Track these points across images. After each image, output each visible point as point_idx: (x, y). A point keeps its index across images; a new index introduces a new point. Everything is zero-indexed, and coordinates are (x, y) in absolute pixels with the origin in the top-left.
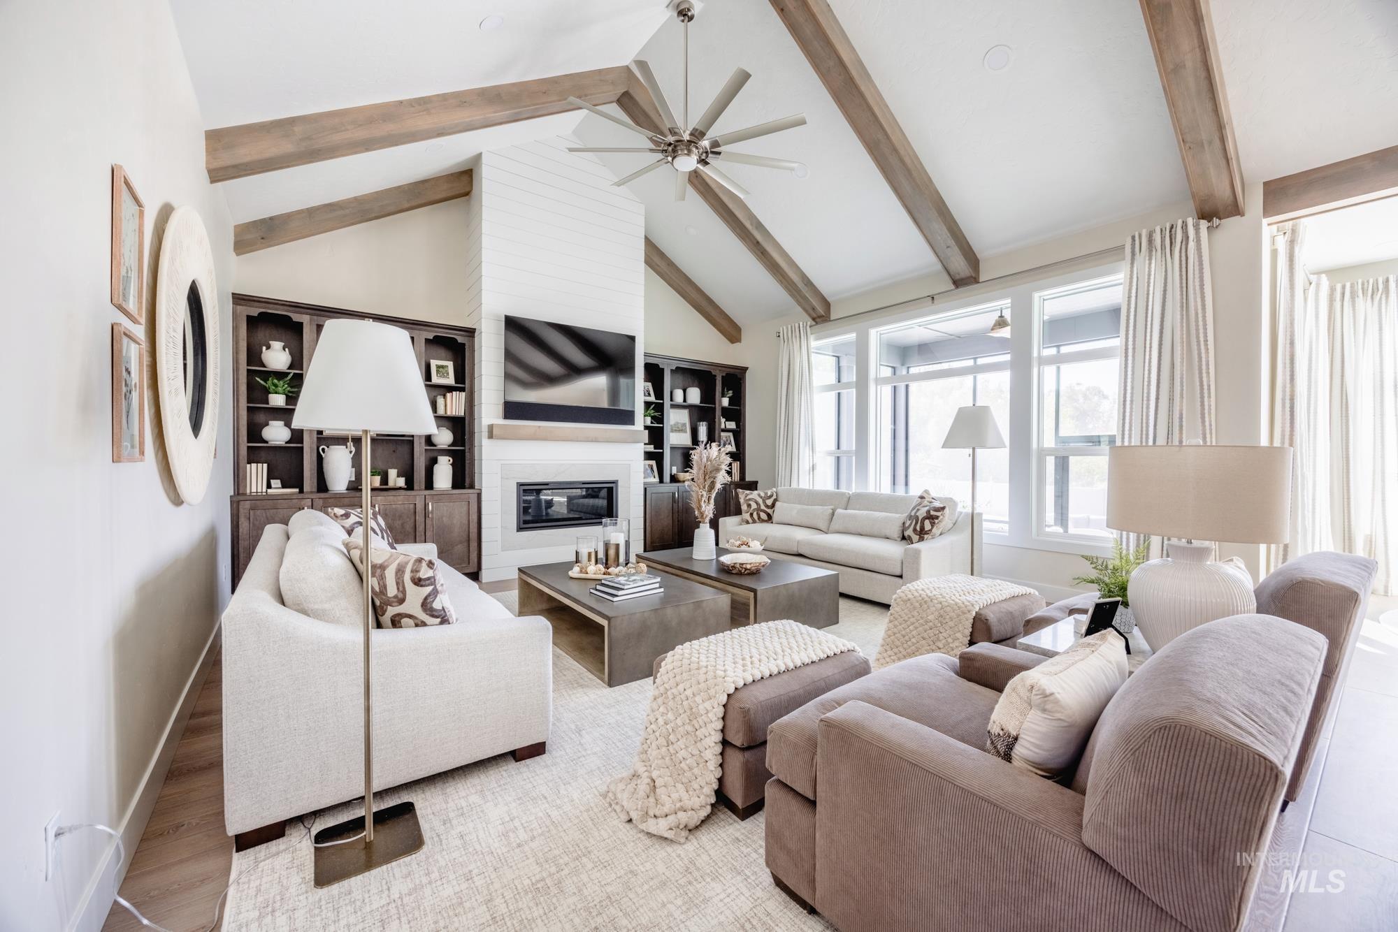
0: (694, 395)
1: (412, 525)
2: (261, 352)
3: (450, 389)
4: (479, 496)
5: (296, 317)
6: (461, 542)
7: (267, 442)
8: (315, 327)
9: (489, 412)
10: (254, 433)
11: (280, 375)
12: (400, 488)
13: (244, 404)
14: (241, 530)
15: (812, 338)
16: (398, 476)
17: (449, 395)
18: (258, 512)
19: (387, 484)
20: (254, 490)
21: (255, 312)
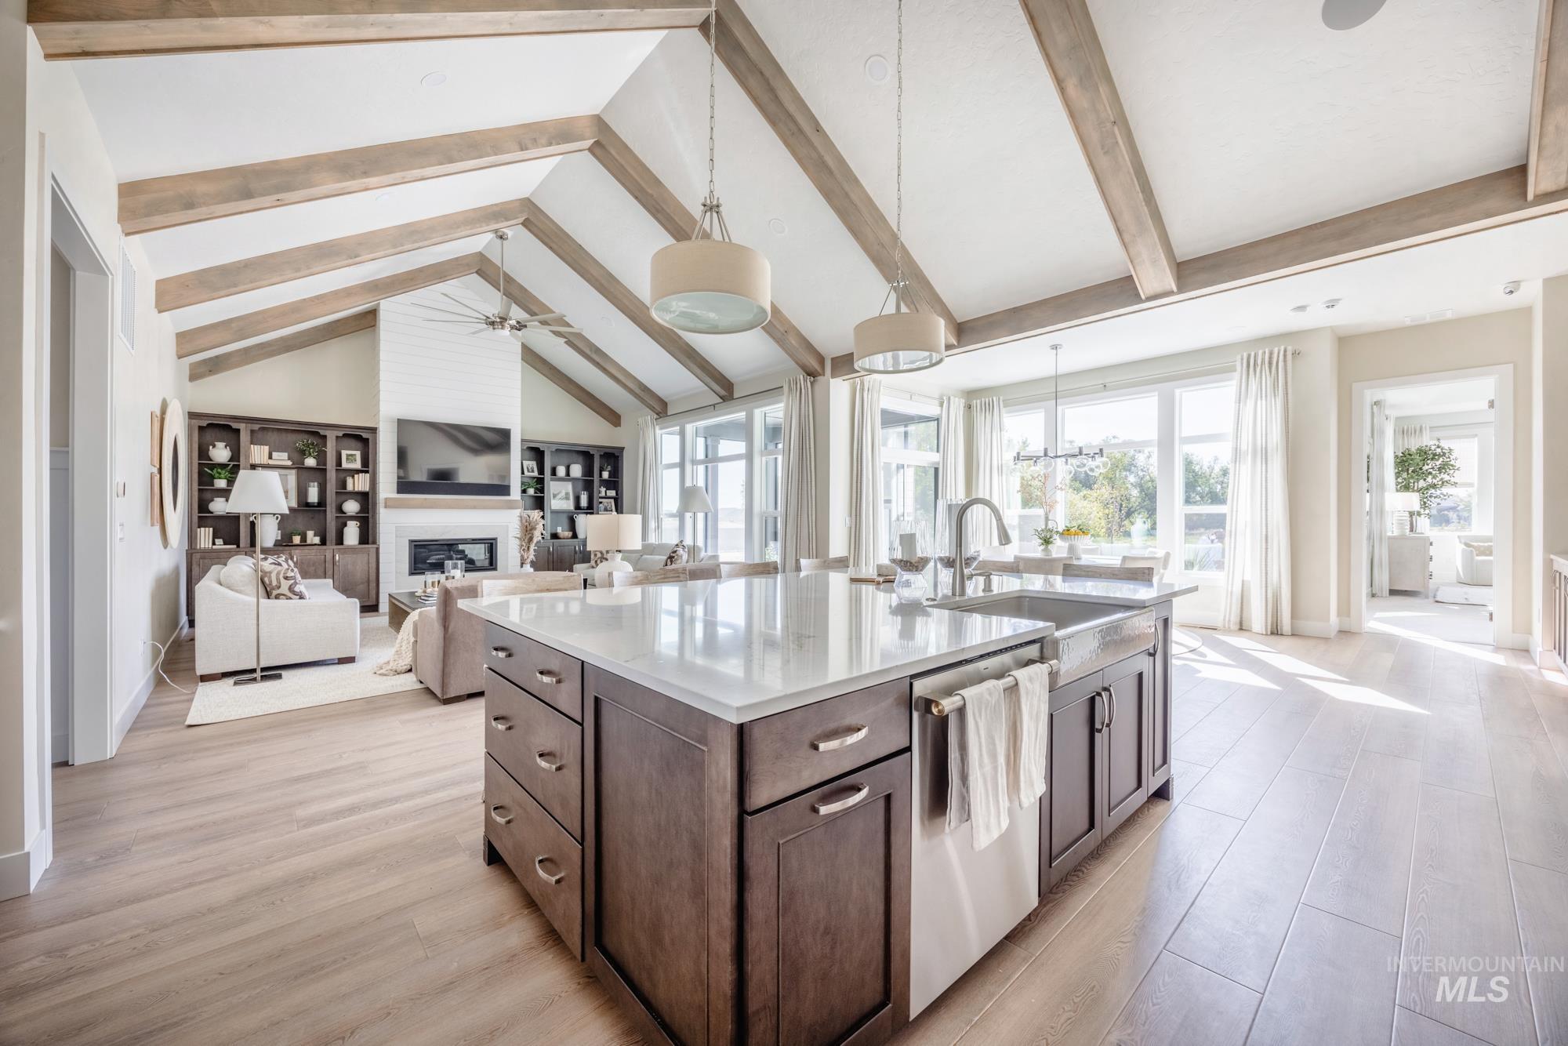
0: (577, 470)
1: (323, 570)
2: (209, 450)
3: (358, 471)
4: (378, 549)
5: (235, 425)
6: (362, 583)
7: (212, 513)
8: (249, 432)
9: (387, 488)
10: (203, 507)
11: (223, 466)
12: (315, 545)
13: (196, 487)
14: (193, 573)
15: (657, 428)
16: (315, 536)
17: (356, 476)
18: (206, 561)
19: (306, 542)
20: (202, 546)
21: (204, 423)
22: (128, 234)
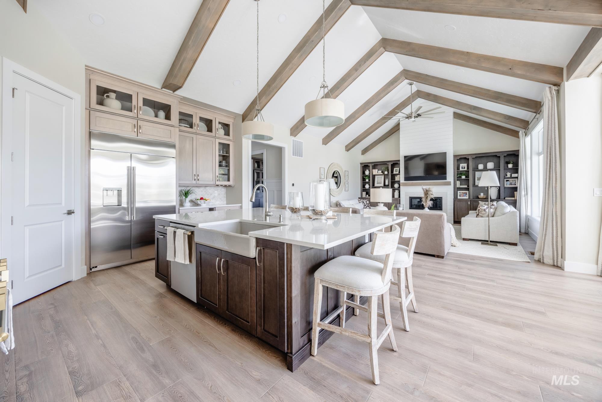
0: (490, 165)
2: (365, 172)
3: (398, 174)
4: (400, 199)
5: (369, 165)
8: (372, 166)
9: (402, 179)
10: (364, 187)
11: (367, 176)
13: (362, 182)
20: (364, 197)
21: (363, 165)
22: (295, 137)
